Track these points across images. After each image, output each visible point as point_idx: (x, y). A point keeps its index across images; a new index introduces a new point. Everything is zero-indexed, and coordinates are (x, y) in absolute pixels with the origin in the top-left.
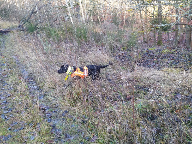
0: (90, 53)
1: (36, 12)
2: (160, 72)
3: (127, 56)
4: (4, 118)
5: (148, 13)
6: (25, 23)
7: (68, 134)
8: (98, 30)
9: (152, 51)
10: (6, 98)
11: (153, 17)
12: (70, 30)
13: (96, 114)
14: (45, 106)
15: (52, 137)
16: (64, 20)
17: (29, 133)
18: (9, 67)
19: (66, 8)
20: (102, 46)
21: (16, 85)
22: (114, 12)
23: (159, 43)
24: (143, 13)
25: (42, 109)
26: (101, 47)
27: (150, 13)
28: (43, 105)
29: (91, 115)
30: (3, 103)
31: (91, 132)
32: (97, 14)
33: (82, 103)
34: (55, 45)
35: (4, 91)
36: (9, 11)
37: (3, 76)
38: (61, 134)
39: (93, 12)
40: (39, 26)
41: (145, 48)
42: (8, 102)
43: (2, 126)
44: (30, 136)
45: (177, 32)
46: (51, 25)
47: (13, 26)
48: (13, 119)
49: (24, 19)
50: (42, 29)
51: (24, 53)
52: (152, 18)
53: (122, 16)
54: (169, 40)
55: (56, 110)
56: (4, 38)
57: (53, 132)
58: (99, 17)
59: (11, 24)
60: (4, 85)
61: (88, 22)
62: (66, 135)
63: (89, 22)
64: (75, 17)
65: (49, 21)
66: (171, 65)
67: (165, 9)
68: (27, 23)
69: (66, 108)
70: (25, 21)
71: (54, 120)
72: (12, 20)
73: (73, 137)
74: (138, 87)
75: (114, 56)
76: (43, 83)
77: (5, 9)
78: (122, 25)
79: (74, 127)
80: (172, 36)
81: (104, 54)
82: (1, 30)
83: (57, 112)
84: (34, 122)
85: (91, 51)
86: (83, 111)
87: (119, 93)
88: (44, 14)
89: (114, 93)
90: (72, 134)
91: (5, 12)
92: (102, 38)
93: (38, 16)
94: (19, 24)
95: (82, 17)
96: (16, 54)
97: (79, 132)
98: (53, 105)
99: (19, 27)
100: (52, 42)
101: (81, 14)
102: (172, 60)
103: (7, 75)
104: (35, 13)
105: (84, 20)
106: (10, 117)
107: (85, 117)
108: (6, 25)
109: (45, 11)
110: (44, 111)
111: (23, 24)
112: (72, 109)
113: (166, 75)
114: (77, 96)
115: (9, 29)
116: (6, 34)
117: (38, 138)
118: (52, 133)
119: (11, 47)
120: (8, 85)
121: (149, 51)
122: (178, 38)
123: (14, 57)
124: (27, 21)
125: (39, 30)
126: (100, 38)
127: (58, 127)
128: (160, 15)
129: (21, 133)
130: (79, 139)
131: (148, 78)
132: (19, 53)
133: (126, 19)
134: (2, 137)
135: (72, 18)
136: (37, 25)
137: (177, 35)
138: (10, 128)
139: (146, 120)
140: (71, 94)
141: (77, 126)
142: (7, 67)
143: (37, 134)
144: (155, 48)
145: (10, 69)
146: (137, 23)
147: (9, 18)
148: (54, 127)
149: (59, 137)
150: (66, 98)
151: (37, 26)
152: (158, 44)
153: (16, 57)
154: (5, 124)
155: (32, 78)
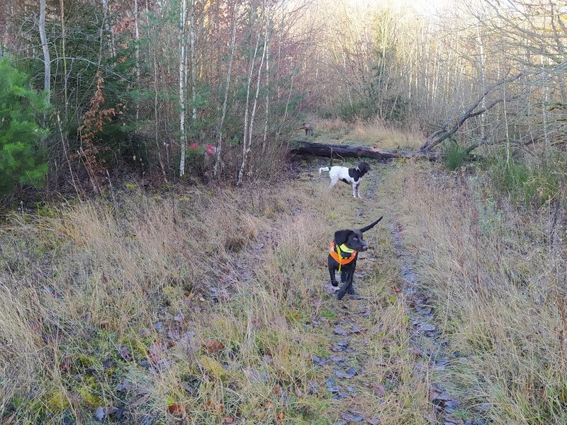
1: (480, 113)
4: (332, 390)
6: (440, 141)
10: (348, 335)
14: (445, 394)
18: (373, 251)
21: (381, 307)
25: (436, 401)
28: (439, 390)
30: (338, 347)
34: (516, 218)
35: (348, 314)
36: (407, 104)
40: (478, 152)
43: (323, 411)
46: (514, 155)
47: (407, 145)
48: (352, 400)
49: (441, 130)
50: (484, 162)
51: (419, 222)
56: (380, 172)
59: (405, 139)
65: (510, 141)
68: (446, 141)
70: (443, 135)
72: (410, 129)
76: (456, 322)
77: (399, 98)
82: (377, 152)
88: (502, 122)
91: (398, 106)
94: (425, 141)
96: (397, 221)
98: (470, 401)
99: (423, 149)
100: (507, 206)
103: (364, 272)
104: (475, 114)
106: (348, 392)
108: (392, 139)
109: (507, 114)
111: (437, 141)
115: (396, 152)
116: (385, 163)
119: (391, 198)
120: (361, 302)
123: (392, 226)
124: (449, 136)
125: (476, 165)
132: (405, 219)
136: (472, 148)
140: (539, 387)
145: (376, 257)
147: (404, 124)
150: (518, 394)
151: (472, 153)
153: (397, 228)
155: (426, 300)
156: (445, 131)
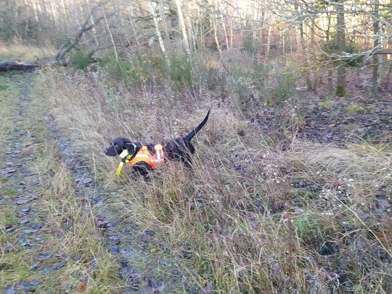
0: (198, 111)
1: (90, 28)
2: (343, 151)
3: (273, 118)
4: (24, 244)
5: (317, 30)
6: (68, 51)
7: (152, 280)
8: (214, 64)
9: (326, 109)
10: (28, 202)
11: (327, 38)
12: (158, 64)
13: (212, 238)
14: (106, 220)
15: (121, 285)
16: (146, 45)
17: (73, 277)
18: (35, 138)
19: (151, 20)
20: (224, 97)
21: (49, 176)
22: (248, 27)
23: (340, 92)
24: (307, 30)
25: (101, 226)
26: (221, 100)
27: (320, 29)
28: (102, 219)
29: (200, 241)
30: (22, 213)
31: (200, 277)
32: (213, 32)
33: (182, 215)
34: (128, 96)
35: (25, 188)
36: (36, 25)
37: (23, 157)
38: (139, 278)
39: (205, 28)
40: (96, 56)
41: (310, 102)
42: (33, 211)
43: (20, 261)
44: (77, 282)
45: (376, 69)
46: (120, 54)
47: (44, 57)
48: (41, 246)
49: (66, 43)
50: (102, 62)
51: (66, 111)
52: (325, 39)
53: (264, 36)
54: (360, 85)
55: (129, 228)
56: (28, 79)
57: (123, 275)
58: (216, 38)
59: (42, 53)
60: (25, 176)
61: (195, 49)
62: (150, 282)
63: (197, 48)
64: (168, 37)
65: (116, 46)
66: (365, 137)
67: (352, 23)
68: (72, 50)
69: (149, 225)
70: (70, 45)
71: (125, 250)
72: (44, 44)
73: (163, 287)
74: (298, 183)
75: (248, 117)
76: (104, 171)
77: (29, 21)
78: (263, 54)
79: (165, 265)
80: (365, 78)
81: (226, 114)
82: (22, 65)
83: (131, 234)
84: (83, 253)
85: (200, 108)
86: (184, 232)
87: (257, 194)
88: (108, 33)
89: (247, 195)
90: (162, 279)
91: (30, 28)
92: (222, 81)
93: (96, 36)
94: (57, 52)
95: (182, 38)
96: (50, 113)
97: (176, 276)
98: (122, 219)
99: (57, 57)
100: (121, 89)
101: (182, 32)
102: (367, 126)
103: (31, 155)
104: (88, 29)
105: (187, 43)
106: (37, 241)
107: (188, 245)
108: (31, 53)
109: (110, 27)
110: (104, 231)
111: (66, 52)
112: (161, 227)
113: (356, 157)
114: (172, 201)
115: (36, 63)
116: (30, 72)
117: (91, 287)
118: (120, 277)
119: (41, 97)
120: (33, 176)
121: (320, 108)
122: (379, 81)
123: (46, 118)
124: (73, 46)
125: (97, 65)
126: (220, 80)
127: (132, 265)
128: (340, 34)
129: (58, 276)
130: (175, 290)
131: (319, 165)
132: (55, 111)
133: (272, 42)
134: (20, 284)
135: (162, 41)
136: (92, 54)
137: (376, 75)
138: (36, 265)
139: (314, 254)
140: (159, 195)
141: (173, 263)
142: (32, 139)
143: (90, 279)
144: (333, 102)
145: (39, 142)
146: (295, 50)
147: (38, 41)
148: (124, 264)
149: (134, 285)
150: (149, 204)
151: (93, 57)
152: (338, 92)
153: (51, 118)
154: (26, 257)
155: (82, 163)
156: (70, 43)
